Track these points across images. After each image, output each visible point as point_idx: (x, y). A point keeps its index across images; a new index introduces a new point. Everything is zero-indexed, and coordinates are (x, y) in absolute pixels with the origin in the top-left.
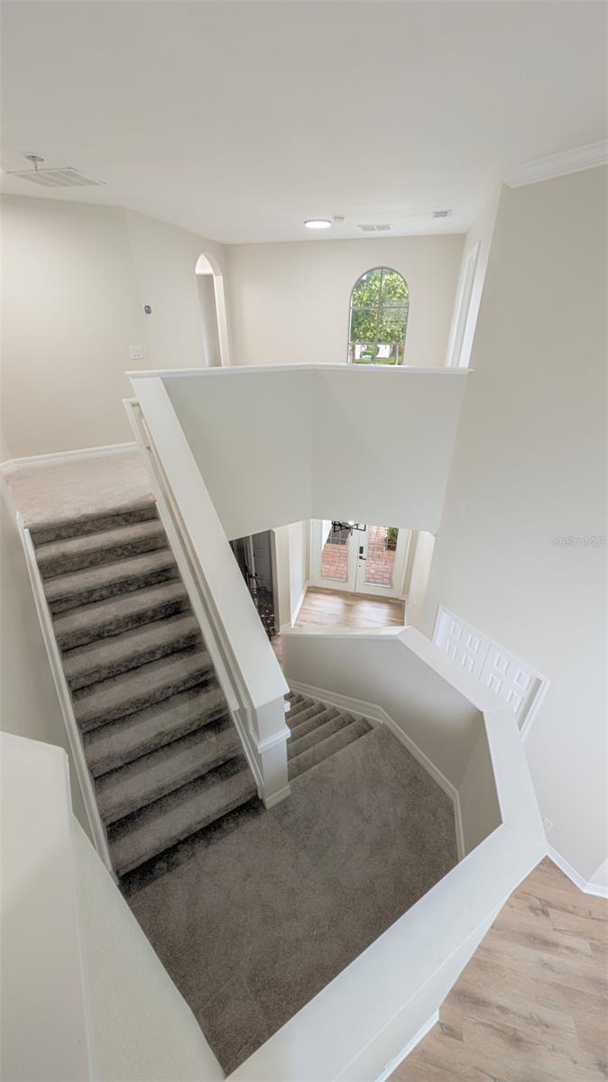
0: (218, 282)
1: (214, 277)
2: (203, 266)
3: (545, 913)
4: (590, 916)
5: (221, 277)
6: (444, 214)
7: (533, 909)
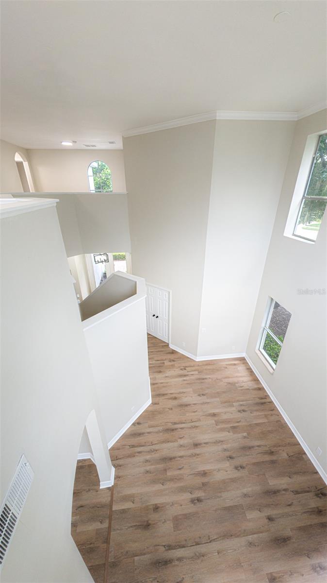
0: (26, 165)
1: (24, 163)
2: (18, 158)
3: (185, 369)
4: (198, 366)
5: (27, 163)
6: (112, 143)
7: (181, 369)
